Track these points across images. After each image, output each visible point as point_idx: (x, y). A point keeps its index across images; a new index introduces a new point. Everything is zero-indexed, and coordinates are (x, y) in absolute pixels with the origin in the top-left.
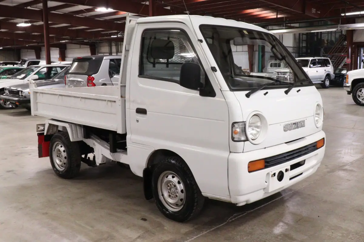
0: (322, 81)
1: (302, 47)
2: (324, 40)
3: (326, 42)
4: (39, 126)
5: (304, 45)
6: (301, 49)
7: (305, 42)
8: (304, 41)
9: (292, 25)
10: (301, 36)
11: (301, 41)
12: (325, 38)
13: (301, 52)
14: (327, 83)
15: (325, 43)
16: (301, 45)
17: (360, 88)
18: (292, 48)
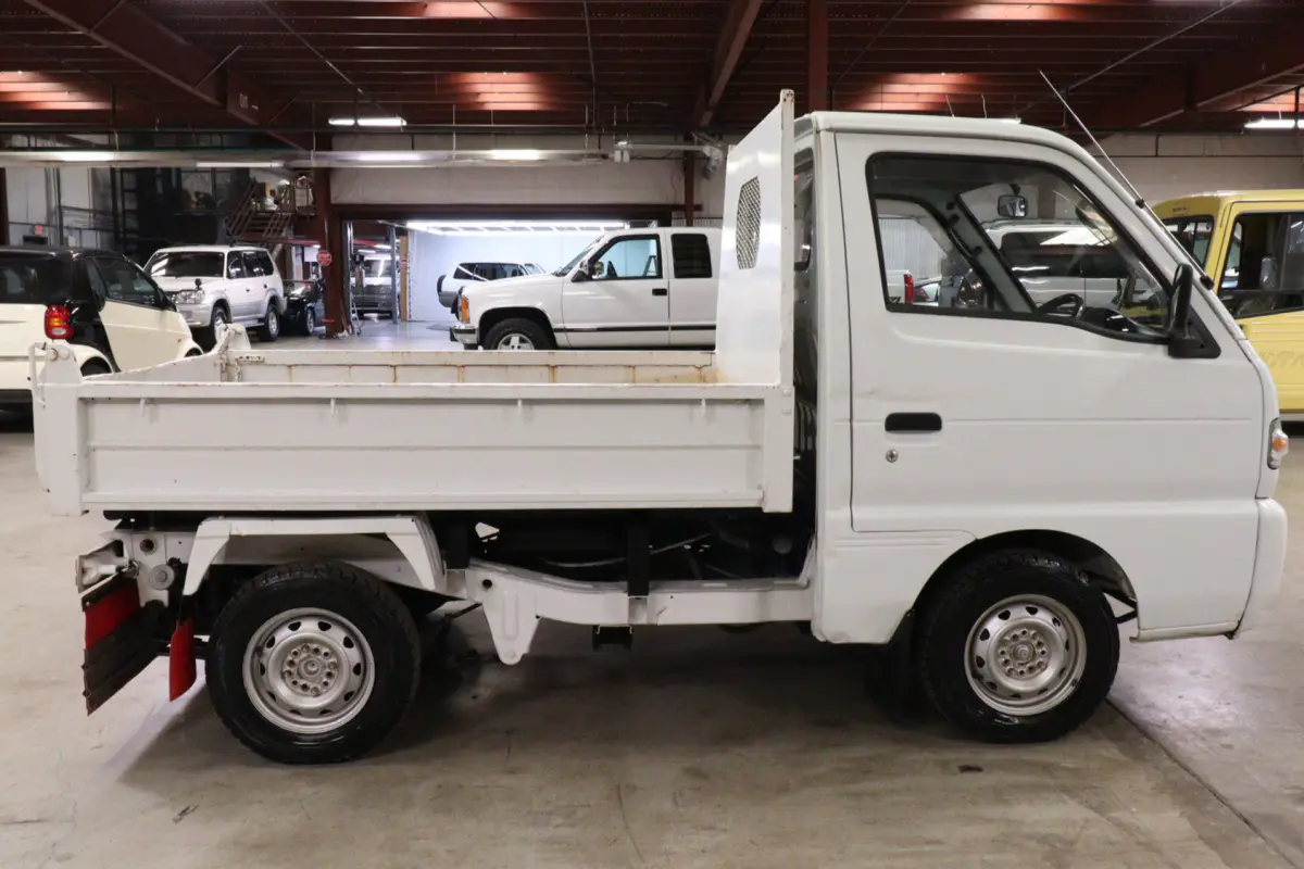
0: (260, 320)
1: (124, 211)
2: (186, 193)
3: (194, 199)
4: (87, 564)
5: (131, 205)
6: (120, 220)
7: (132, 195)
8: (129, 191)
9: (83, 137)
10: (118, 175)
11: (119, 193)
12: (192, 185)
13: (121, 229)
14: (273, 327)
15: (192, 202)
16: (119, 204)
17: (504, 335)
18: (87, 214)
